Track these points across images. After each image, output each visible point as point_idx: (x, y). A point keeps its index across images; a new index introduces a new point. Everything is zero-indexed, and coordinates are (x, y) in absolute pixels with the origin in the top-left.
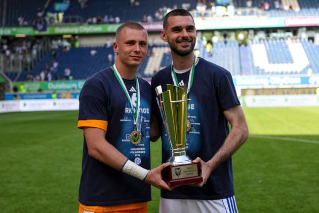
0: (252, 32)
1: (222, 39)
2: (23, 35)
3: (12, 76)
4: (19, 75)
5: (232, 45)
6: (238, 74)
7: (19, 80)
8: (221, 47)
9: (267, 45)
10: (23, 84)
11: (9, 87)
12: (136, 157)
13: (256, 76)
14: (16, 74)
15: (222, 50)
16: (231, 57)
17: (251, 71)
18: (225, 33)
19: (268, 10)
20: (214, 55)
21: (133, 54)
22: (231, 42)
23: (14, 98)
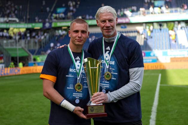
0: (177, 23)
1: (158, 27)
2: (38, 28)
3: (33, 52)
4: (36, 51)
5: (165, 31)
6: (169, 49)
7: (37, 54)
8: (158, 32)
9: (186, 30)
10: (39, 57)
11: (31, 58)
12: (77, 99)
13: (180, 50)
14: (35, 51)
15: (158, 34)
16: (164, 39)
17: (177, 46)
18: (160, 24)
19: (187, 9)
20: (153, 38)
21: (77, 38)
22: (164, 29)
23: (34, 65)
